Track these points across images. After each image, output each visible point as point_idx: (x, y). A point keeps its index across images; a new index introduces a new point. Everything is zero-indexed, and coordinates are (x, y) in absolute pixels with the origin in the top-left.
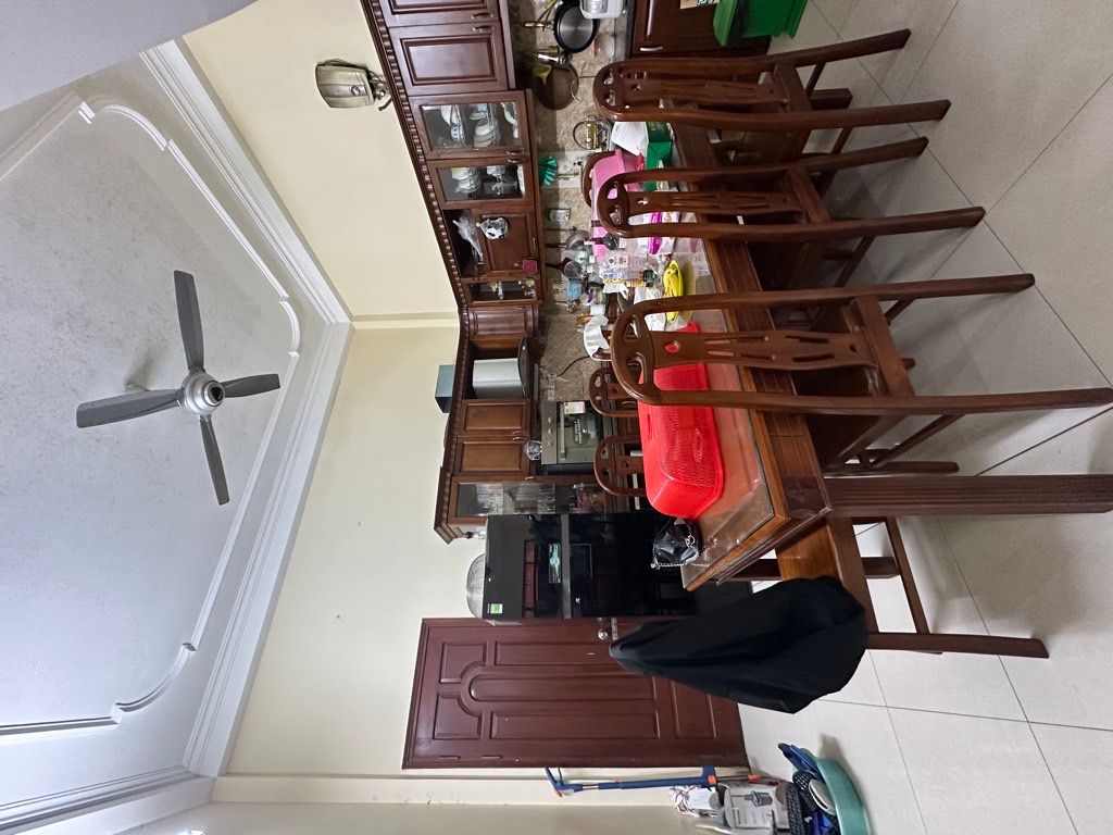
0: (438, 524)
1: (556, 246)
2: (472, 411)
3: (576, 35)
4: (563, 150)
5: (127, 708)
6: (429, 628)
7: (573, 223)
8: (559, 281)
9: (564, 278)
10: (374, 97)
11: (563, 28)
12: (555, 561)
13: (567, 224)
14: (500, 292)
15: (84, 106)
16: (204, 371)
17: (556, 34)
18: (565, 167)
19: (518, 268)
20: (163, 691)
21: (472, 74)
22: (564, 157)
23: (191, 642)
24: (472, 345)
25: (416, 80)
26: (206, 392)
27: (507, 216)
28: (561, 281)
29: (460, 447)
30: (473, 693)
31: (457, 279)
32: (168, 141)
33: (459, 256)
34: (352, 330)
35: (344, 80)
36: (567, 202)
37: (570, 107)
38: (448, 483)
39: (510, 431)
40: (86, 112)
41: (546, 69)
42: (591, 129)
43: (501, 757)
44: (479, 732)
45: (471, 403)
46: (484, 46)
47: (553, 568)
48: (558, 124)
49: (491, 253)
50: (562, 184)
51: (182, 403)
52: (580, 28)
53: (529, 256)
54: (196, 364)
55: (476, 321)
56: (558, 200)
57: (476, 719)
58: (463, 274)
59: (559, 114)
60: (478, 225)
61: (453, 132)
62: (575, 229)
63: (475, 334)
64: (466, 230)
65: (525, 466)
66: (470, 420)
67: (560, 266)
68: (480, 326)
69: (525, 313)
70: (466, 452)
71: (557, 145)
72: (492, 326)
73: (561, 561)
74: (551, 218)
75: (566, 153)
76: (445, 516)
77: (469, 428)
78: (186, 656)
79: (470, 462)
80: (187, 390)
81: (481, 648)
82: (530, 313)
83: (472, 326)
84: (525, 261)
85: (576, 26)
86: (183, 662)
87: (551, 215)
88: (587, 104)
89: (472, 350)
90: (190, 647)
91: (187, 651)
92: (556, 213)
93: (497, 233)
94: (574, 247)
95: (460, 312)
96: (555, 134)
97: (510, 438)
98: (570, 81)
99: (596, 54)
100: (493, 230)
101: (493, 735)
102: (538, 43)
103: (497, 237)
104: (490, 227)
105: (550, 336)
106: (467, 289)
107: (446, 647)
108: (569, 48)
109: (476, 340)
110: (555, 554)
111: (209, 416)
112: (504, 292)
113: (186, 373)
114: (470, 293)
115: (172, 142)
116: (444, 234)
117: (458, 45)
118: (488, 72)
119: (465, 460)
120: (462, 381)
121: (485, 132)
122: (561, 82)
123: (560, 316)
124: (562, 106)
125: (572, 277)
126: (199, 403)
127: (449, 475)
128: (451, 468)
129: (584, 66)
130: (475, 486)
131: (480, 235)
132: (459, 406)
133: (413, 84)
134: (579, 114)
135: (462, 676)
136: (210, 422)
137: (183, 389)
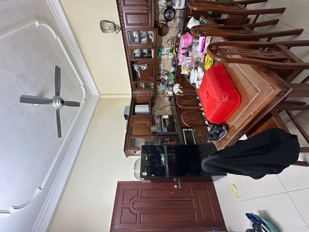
0: (125, 150)
1: (159, 75)
2: (135, 118)
3: (170, 16)
4: (164, 47)
5: (16, 208)
6: (120, 184)
7: (164, 68)
8: (159, 85)
9: (161, 84)
10: (115, 30)
11: (166, 15)
12: (163, 159)
13: (163, 68)
14: (144, 87)
15: (37, 22)
16: (59, 96)
17: (164, 16)
18: (164, 52)
19: (149, 79)
20: (29, 203)
21: (143, 23)
22: (163, 50)
23: (41, 187)
24: (135, 101)
25: (128, 24)
26: (59, 102)
27: (148, 64)
28: (160, 85)
29: (131, 128)
30: (134, 206)
31: (132, 82)
32: (57, 37)
33: (133, 75)
34: (100, 98)
35: (107, 26)
36: (163, 62)
37: (166, 36)
38: (128, 138)
39: (146, 124)
40: (37, 24)
41: (161, 25)
42: (172, 42)
43: (144, 229)
44: (136, 221)
45: (134, 116)
46: (147, 16)
47: (162, 161)
48: (163, 40)
49: (142, 74)
50: (163, 57)
51: (52, 103)
52: (171, 15)
53: (153, 76)
54: (58, 93)
55: (136, 94)
56: (161, 61)
57: (135, 216)
58: (134, 80)
59: (163, 37)
60: (140, 66)
61: (135, 40)
62: (165, 70)
63: (136, 98)
64: (136, 68)
65: (151, 133)
66: (134, 121)
67: (160, 81)
68: (137, 96)
69: (150, 93)
70: (133, 129)
71: (162, 46)
72: (141, 96)
73: (165, 159)
74: (159, 66)
75: (164, 48)
76: (127, 147)
77: (134, 123)
78: (38, 191)
79: (134, 132)
80: (54, 101)
81: (137, 191)
82: (151, 92)
83: (135, 96)
84: (151, 77)
85: (170, 14)
86: (37, 193)
87: (159, 65)
88: (171, 35)
89: (135, 102)
90: (40, 189)
91: (39, 190)
92: (160, 65)
93: (145, 68)
94: (164, 75)
95: (132, 91)
96: (162, 43)
97: (146, 126)
98: (167, 29)
99: (174, 22)
100: (144, 67)
101: (141, 222)
102: (159, 18)
103: (145, 69)
104: (143, 66)
105: (156, 100)
106: (134, 85)
107: (125, 191)
108: (168, 20)
109: (136, 100)
110: (163, 157)
111: (59, 110)
112: (145, 87)
113: (54, 95)
114: (135, 86)
115: (58, 37)
116: (130, 68)
117: (140, 15)
118: (147, 23)
119: (133, 131)
120: (132, 110)
121: (144, 40)
122: (164, 29)
123: (159, 95)
124: (164, 35)
125: (163, 83)
126: (56, 105)
127: (128, 135)
128: (129, 134)
129: (171, 25)
130: (135, 139)
131: (140, 69)
132: (131, 117)
133: (127, 25)
134: (168, 38)
135: (130, 201)
136: (59, 111)
137: (53, 99)
